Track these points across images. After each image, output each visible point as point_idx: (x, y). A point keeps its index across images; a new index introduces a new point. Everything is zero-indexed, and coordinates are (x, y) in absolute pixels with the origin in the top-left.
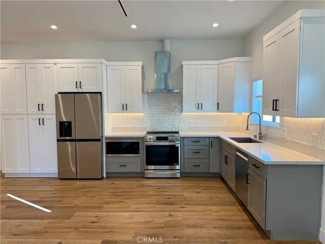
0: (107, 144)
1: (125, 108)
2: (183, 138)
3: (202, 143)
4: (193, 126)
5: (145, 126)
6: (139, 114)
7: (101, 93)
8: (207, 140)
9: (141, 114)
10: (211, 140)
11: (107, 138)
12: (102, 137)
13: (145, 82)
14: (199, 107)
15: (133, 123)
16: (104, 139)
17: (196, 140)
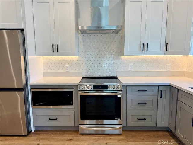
0: (33, 93)
1: (55, 49)
2: (126, 87)
3: (149, 92)
4: (133, 70)
5: (81, 70)
6: (73, 57)
7: (22, 30)
8: (156, 89)
9: (76, 58)
10: (160, 88)
11: (32, 87)
12: (27, 84)
13: (80, 20)
14: (144, 48)
15: (67, 67)
16: (29, 88)
17: (142, 89)
